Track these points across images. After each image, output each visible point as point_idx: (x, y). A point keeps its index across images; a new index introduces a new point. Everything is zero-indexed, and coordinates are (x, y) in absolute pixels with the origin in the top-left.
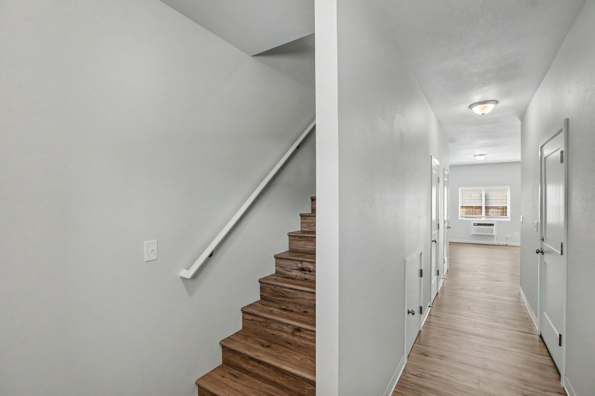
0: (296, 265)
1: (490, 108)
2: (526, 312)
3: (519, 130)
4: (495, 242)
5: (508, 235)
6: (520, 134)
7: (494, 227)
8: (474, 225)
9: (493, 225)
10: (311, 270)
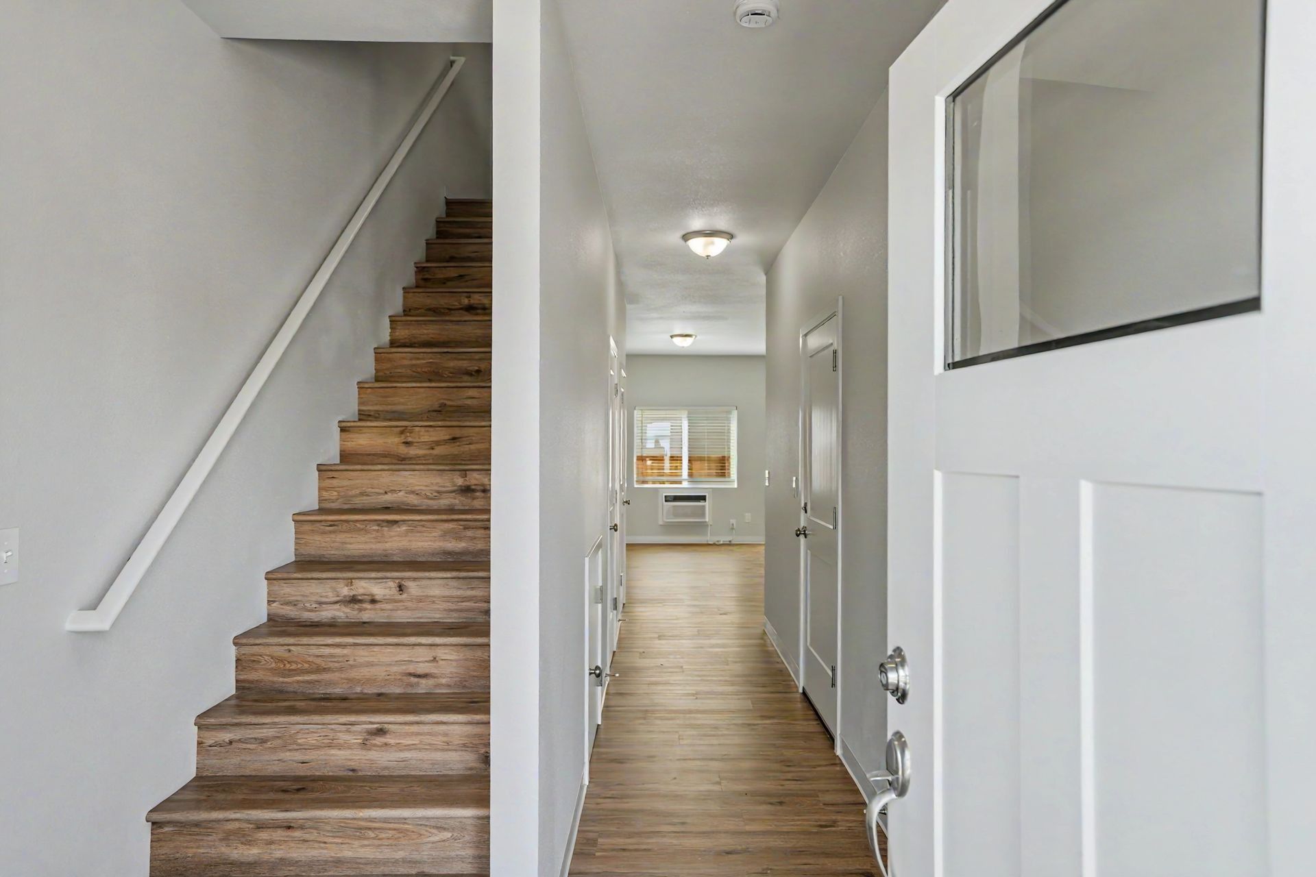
0: (334, 589)
1: (718, 246)
2: (779, 660)
3: (764, 292)
4: (710, 539)
5: (733, 521)
6: (764, 299)
7: (707, 504)
8: (667, 499)
9: (703, 498)
10: (377, 598)
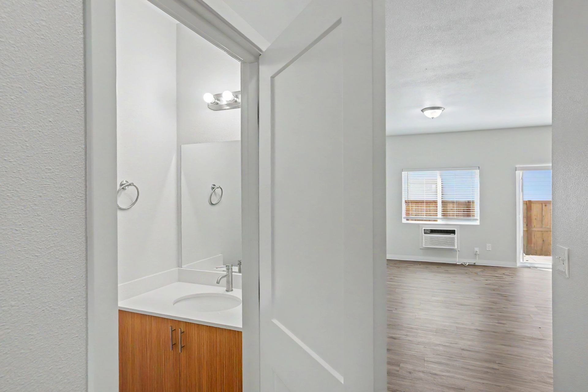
4: (458, 261)
5: (477, 249)
7: (456, 236)
8: (426, 232)
9: (453, 232)
